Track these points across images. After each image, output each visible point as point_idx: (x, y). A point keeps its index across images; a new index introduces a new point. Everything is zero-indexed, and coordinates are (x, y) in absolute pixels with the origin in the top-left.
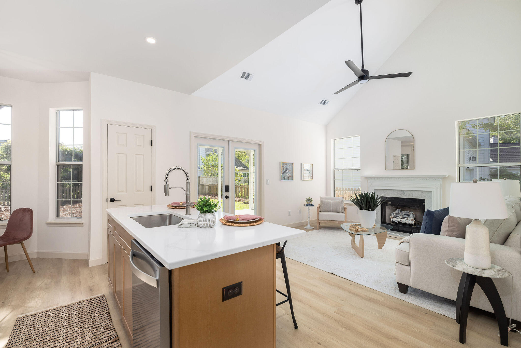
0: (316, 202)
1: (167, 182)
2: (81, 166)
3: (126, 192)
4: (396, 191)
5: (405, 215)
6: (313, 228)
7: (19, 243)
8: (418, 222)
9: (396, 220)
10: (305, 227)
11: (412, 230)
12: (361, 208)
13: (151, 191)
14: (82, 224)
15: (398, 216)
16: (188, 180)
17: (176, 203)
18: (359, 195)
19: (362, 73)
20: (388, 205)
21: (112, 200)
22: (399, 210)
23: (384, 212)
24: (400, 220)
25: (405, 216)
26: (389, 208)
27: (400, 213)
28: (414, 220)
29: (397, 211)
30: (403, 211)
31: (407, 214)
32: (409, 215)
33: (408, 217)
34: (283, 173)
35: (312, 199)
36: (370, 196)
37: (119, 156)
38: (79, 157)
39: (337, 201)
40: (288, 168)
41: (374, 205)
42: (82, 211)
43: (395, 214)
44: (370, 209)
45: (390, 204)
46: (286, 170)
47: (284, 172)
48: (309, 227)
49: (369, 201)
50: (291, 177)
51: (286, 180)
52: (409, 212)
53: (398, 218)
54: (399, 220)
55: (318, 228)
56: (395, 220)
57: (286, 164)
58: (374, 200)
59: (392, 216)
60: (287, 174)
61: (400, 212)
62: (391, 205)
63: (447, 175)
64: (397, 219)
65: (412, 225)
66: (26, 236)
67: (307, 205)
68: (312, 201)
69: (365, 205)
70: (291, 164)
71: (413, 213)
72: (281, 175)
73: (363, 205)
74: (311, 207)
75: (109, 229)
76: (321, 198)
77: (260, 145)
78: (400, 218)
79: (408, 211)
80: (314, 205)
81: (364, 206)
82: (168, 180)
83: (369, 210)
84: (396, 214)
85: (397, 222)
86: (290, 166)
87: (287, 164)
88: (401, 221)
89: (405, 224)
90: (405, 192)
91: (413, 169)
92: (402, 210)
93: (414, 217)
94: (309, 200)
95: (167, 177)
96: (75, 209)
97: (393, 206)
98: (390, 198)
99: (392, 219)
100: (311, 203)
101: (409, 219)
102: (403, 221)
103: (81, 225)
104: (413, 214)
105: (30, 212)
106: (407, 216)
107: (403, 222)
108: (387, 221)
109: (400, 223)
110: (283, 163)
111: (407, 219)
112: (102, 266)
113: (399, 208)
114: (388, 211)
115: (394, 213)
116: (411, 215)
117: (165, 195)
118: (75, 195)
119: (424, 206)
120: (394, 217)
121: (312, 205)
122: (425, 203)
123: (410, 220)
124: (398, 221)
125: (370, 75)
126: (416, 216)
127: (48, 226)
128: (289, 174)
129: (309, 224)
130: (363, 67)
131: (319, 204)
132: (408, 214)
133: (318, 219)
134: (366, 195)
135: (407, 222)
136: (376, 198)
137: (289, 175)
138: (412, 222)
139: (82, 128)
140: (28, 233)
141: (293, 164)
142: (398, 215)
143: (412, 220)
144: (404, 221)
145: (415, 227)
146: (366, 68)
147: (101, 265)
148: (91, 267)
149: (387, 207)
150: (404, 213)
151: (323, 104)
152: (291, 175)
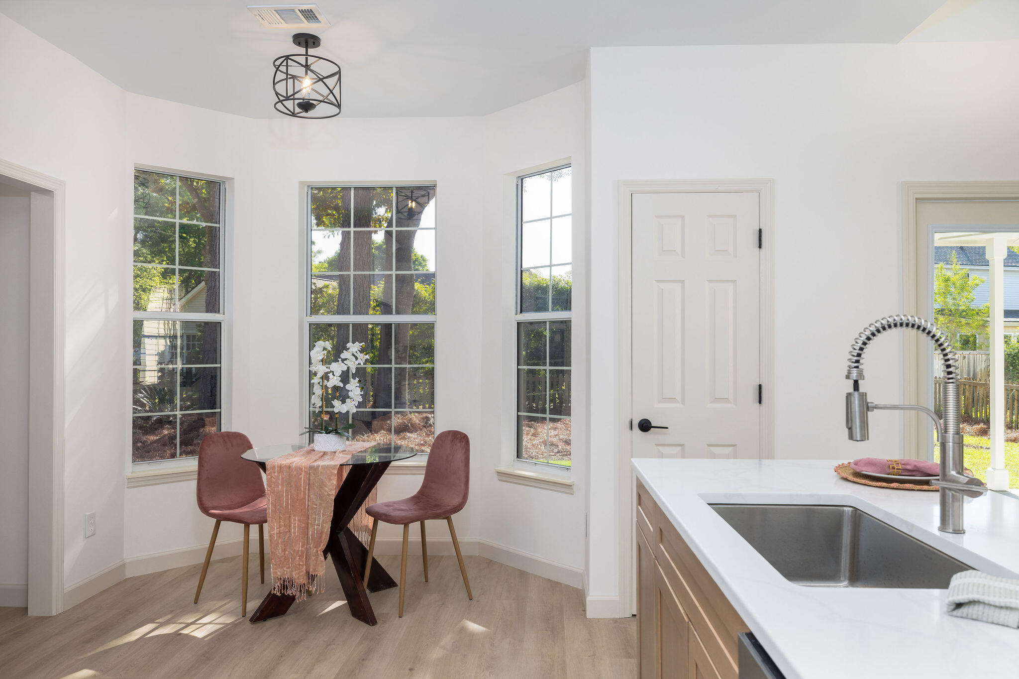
1: (856, 383)
2: (567, 323)
3: (683, 402)
7: (444, 519)
13: (760, 402)
14: (569, 486)
16: (950, 373)
17: (870, 463)
21: (645, 426)
37: (662, 290)
38: (563, 298)
42: (570, 440)
66: (456, 501)
75: (640, 526)
82: (861, 375)
95: (857, 361)
96: (555, 432)
103: (567, 487)
105: (464, 444)
112: (618, 623)
117: (851, 437)
118: (557, 396)
127: (500, 480)
139: (570, 217)
140: (461, 497)
147: (615, 621)
148: (591, 620)
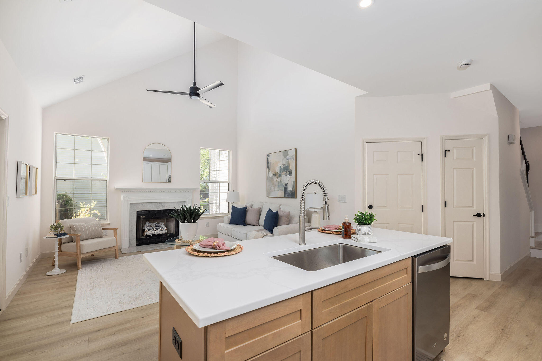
4: (154, 204)
5: (156, 226)
9: (150, 233)
23: (139, 227)
24: (155, 232)
27: (151, 226)
28: (166, 229)
29: (148, 225)
30: (152, 223)
32: (160, 226)
45: (144, 218)
53: (152, 231)
54: (153, 232)
59: (146, 230)
65: (165, 234)
71: (164, 223)
78: (154, 230)
85: (151, 235)
89: (159, 235)
90: (163, 204)
92: (150, 222)
93: (166, 226)
98: (147, 211)
99: (146, 234)
100: (62, 232)
107: (157, 234)
108: (141, 236)
109: (153, 235)
111: (161, 230)
115: (146, 227)
116: (162, 226)
135: (161, 233)
142: (150, 228)
143: (164, 230)
144: (158, 232)
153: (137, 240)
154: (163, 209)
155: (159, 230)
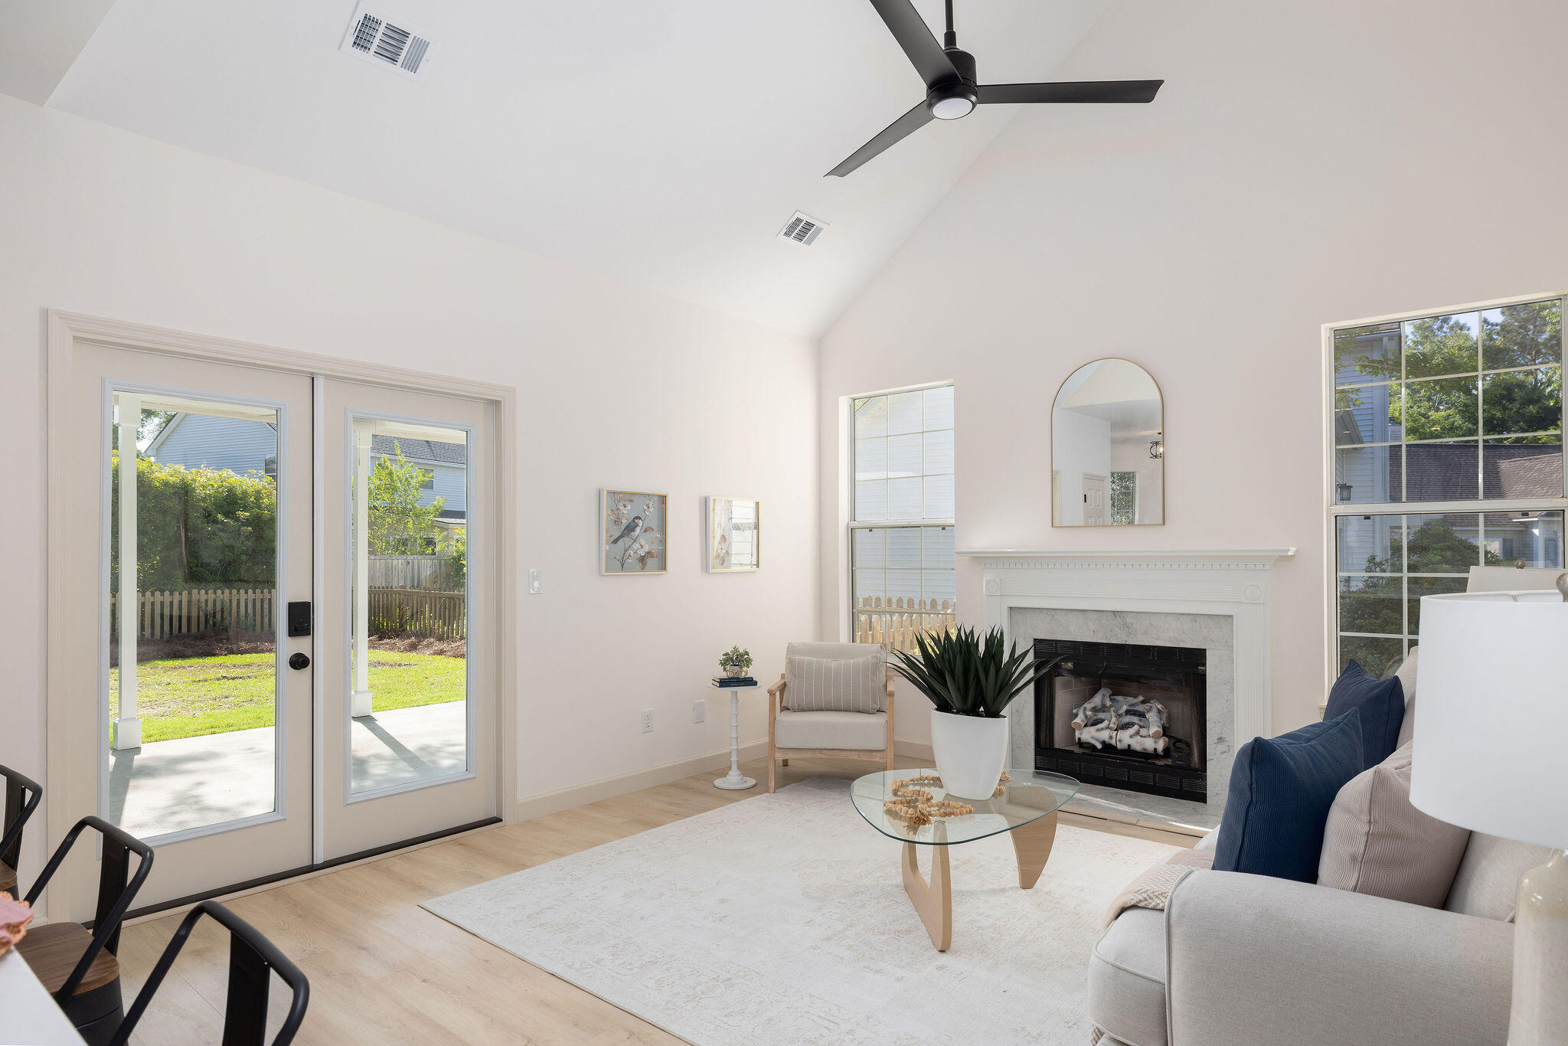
0: (767, 670)
4: (1093, 616)
5: (1128, 712)
6: (755, 785)
8: (1180, 741)
9: (1093, 738)
10: (718, 782)
11: (1154, 777)
12: (944, 707)
15: (1101, 721)
18: (937, 641)
19: (947, 64)
20: (1063, 672)
22: (1104, 695)
23: (1045, 706)
24: (1111, 738)
25: (1128, 719)
26: (1066, 686)
27: (1111, 706)
28: (1164, 735)
29: (1097, 700)
30: (1120, 698)
31: (1136, 708)
32: (1142, 715)
33: (1142, 724)
34: (615, 542)
35: (747, 653)
36: (982, 648)
39: (855, 660)
40: (639, 518)
41: (1001, 689)
43: (1089, 713)
44: (982, 709)
45: (1070, 671)
46: (630, 528)
47: (621, 536)
48: (733, 779)
49: (977, 670)
50: (656, 560)
51: (631, 570)
52: (1143, 702)
53: (1102, 729)
54: (1105, 735)
55: (772, 785)
56: (1089, 735)
57: (630, 497)
58: (998, 669)
59: (1078, 720)
60: (636, 546)
61: (1108, 703)
62: (1076, 673)
63: (1291, 548)
64: (1097, 730)
65: (1155, 755)
67: (724, 683)
68: (748, 662)
69: (959, 689)
70: (656, 499)
71: (1159, 706)
72: (605, 547)
73: (948, 689)
74: (742, 691)
76: (792, 650)
77: (495, 405)
78: (1108, 728)
79: (1141, 698)
80: (755, 683)
81: (954, 697)
83: (979, 715)
84: (1094, 710)
85: (1099, 746)
86: (651, 510)
87: (635, 498)
88: (1113, 742)
89: (1129, 751)
91: (1161, 523)
92: (1115, 693)
93: (1164, 721)
94: (737, 659)
97: (1084, 679)
98: (1070, 644)
99: (1077, 735)
100: (743, 675)
101: (1143, 732)
102: (1120, 741)
104: (1159, 711)
106: (1135, 719)
107: (1119, 746)
108: (1059, 741)
109: (1108, 747)
110: (613, 494)
111: (1138, 733)
113: (1108, 686)
114: (1062, 698)
115: (1085, 709)
116: (1152, 716)
119: (1203, 676)
120: (1086, 725)
121: (750, 682)
122: (1204, 665)
123: (1146, 738)
124: (1103, 743)
125: (983, 78)
126: (1169, 718)
128: (643, 544)
129: (734, 766)
130: (950, 37)
131: (783, 676)
132: (1141, 708)
133: (772, 744)
134: (964, 646)
135: (1137, 744)
136: (1006, 657)
137: (647, 548)
138: (1155, 742)
141: (663, 499)
142: (1101, 715)
143: (1156, 736)
144: (1125, 739)
145: (1166, 765)
146: (961, 45)
149: (1059, 681)
150: (1125, 708)
151: (800, 237)
152: (656, 548)
153: (1036, 754)
154: (1131, 642)
155: (1132, 731)
